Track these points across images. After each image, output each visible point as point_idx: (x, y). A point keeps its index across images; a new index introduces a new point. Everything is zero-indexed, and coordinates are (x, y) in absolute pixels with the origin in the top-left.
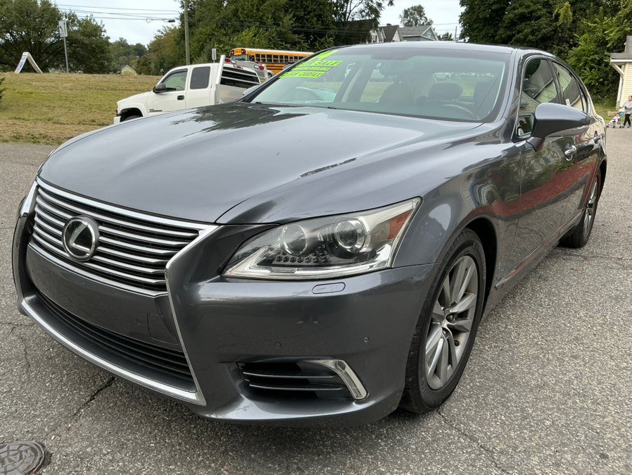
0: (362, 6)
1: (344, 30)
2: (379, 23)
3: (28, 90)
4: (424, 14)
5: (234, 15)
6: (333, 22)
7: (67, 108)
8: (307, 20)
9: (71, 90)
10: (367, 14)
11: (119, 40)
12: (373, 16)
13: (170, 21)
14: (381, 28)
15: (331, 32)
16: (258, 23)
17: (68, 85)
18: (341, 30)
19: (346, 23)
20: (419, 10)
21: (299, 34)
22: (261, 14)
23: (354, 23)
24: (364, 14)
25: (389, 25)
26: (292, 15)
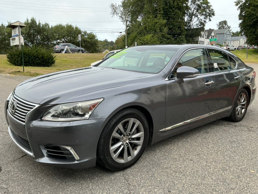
0: (197, 22)
1: (189, 32)
2: (204, 29)
3: (66, 60)
4: (227, 24)
5: (145, 29)
6: (185, 29)
7: (77, 66)
8: (174, 29)
9: (80, 59)
10: (200, 25)
11: (105, 40)
12: (202, 26)
13: (120, 33)
14: (206, 31)
15: (184, 33)
16: (154, 32)
17: (79, 57)
18: (188, 32)
19: (191, 29)
20: (225, 22)
21: (170, 35)
22: (155, 28)
23: (194, 29)
24: (198, 25)
25: (210, 29)
26: (167, 28)
